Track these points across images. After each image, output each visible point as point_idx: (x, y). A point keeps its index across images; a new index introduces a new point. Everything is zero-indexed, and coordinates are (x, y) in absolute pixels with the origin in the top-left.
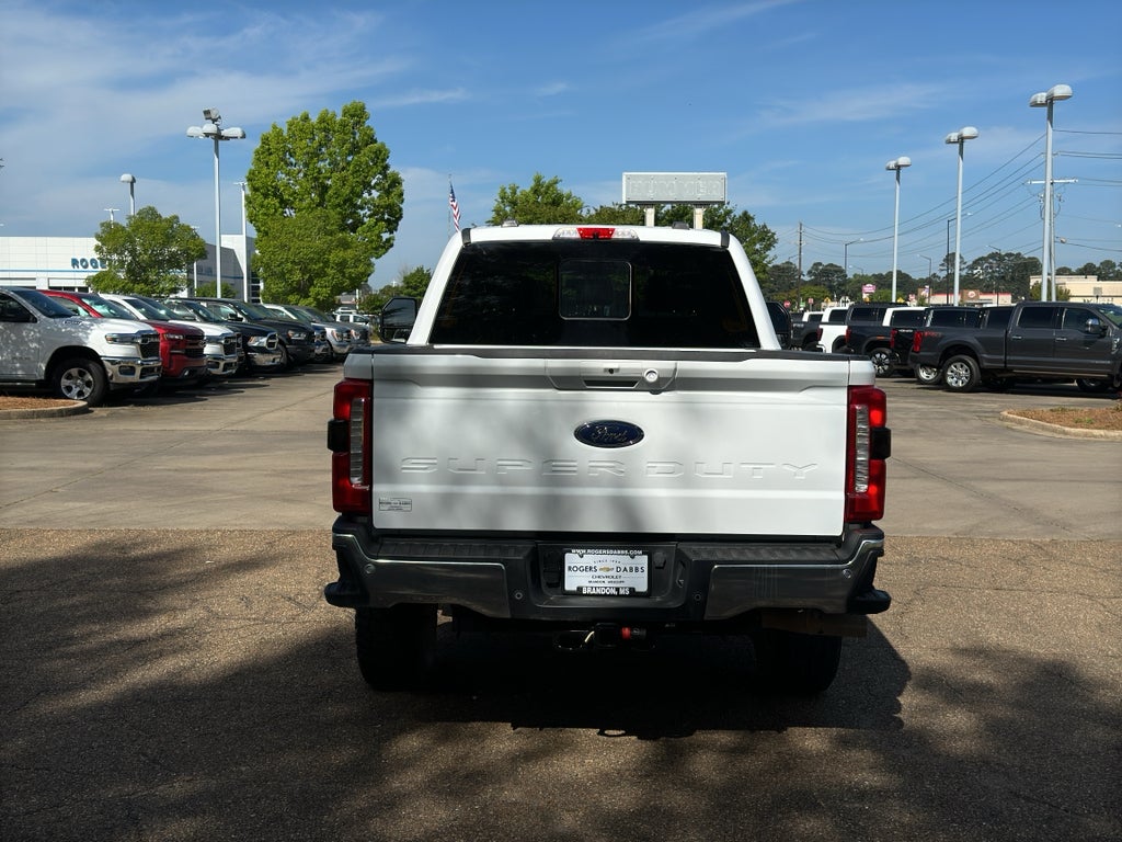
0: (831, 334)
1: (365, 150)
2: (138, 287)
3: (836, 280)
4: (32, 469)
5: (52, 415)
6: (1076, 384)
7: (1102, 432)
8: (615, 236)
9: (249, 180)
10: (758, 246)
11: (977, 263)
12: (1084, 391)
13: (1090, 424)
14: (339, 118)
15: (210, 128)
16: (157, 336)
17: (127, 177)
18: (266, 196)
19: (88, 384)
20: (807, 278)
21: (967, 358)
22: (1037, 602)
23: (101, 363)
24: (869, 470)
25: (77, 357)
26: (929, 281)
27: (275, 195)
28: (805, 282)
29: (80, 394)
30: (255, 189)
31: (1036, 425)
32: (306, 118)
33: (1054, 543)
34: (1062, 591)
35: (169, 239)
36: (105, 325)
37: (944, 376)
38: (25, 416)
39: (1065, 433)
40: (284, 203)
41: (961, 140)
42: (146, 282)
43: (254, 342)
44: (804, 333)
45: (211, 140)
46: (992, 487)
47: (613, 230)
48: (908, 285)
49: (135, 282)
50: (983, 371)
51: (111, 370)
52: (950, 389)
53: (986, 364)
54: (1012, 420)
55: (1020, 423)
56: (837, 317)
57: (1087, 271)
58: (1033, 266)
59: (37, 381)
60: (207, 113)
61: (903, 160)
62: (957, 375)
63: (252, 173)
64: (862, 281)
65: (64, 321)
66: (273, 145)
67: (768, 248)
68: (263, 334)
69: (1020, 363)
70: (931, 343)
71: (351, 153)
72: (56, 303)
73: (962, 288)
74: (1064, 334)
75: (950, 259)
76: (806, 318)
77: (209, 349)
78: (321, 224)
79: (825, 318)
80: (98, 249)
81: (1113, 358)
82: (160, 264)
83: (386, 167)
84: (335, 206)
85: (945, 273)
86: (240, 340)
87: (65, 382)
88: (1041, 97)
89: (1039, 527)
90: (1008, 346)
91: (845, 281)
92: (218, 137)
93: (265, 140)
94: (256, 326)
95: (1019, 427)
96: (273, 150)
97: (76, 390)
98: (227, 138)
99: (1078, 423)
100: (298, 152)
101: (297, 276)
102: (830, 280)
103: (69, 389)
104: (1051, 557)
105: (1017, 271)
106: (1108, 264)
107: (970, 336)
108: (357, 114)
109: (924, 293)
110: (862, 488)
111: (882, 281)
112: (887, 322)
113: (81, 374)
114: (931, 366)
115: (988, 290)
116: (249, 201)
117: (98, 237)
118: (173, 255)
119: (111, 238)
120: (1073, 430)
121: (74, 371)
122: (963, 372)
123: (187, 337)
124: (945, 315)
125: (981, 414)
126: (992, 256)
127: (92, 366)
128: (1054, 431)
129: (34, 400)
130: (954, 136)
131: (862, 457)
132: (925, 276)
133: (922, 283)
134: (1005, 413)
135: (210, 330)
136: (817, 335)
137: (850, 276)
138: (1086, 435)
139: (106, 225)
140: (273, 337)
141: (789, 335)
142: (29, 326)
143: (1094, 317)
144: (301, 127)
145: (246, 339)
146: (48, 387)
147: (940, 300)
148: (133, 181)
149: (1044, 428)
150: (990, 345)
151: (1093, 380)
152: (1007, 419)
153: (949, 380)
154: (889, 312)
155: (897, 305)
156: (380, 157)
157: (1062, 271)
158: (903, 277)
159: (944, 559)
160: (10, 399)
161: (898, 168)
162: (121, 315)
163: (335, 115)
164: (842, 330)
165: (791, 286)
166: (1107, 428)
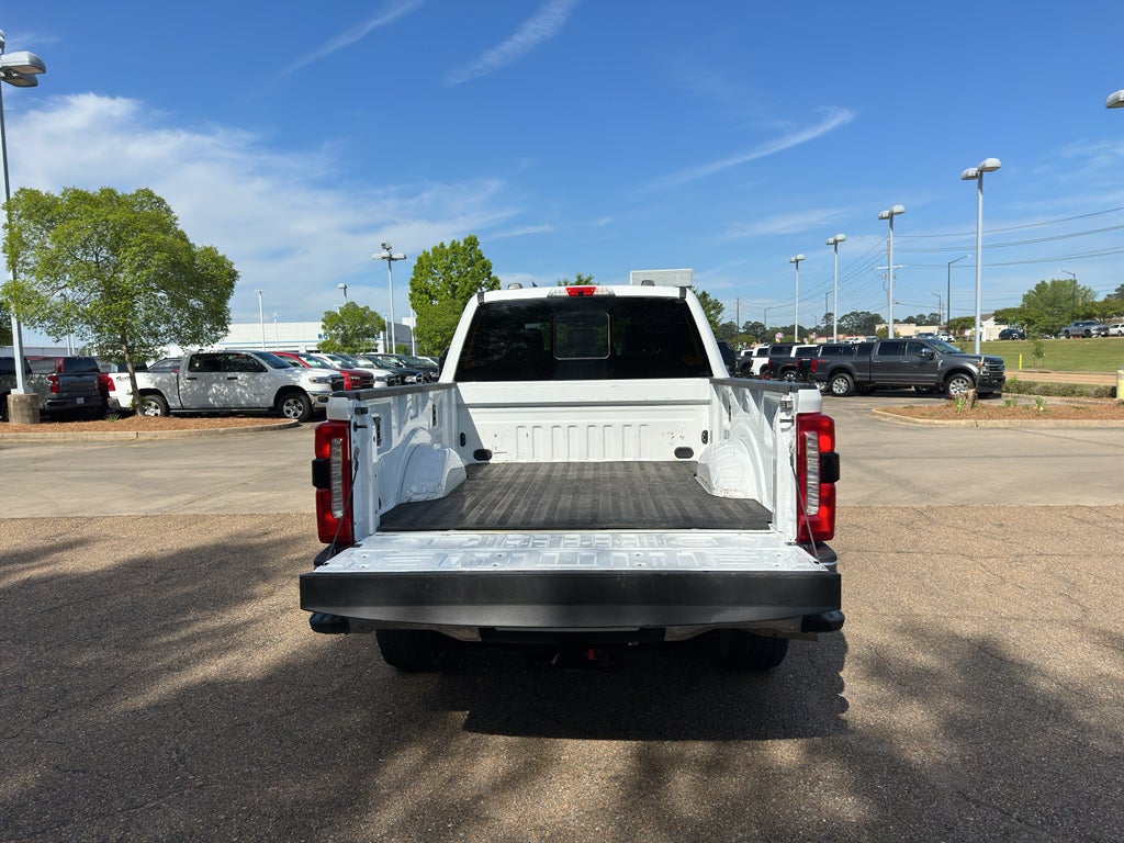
0: (758, 363)
1: (477, 264)
2: (347, 349)
3: (759, 331)
4: (242, 467)
5: (275, 429)
6: (913, 389)
7: (941, 421)
8: (595, 293)
9: (411, 284)
10: (712, 312)
11: (843, 318)
12: (919, 394)
13: (931, 416)
14: (461, 245)
15: (386, 254)
16: (342, 378)
17: (342, 285)
18: (421, 293)
19: (300, 409)
20: (742, 331)
21: (845, 375)
22: (932, 565)
23: (307, 396)
24: (820, 494)
25: (291, 392)
26: (815, 330)
27: (426, 293)
28: (741, 333)
29: (295, 414)
30: (415, 290)
31: (896, 418)
32: (442, 246)
33: (930, 509)
34: (947, 553)
35: (363, 320)
36: (310, 372)
37: (831, 386)
38: (257, 430)
39: (916, 423)
40: (432, 297)
41: (836, 242)
42: (351, 346)
43: (408, 379)
44: (742, 363)
45: (386, 261)
46: (877, 464)
47: (594, 288)
48: (803, 333)
49: (346, 346)
50: (855, 383)
51: (314, 400)
52: (835, 395)
53: (858, 379)
54: (879, 415)
55: (885, 416)
56: (762, 353)
57: (909, 321)
58: (876, 319)
59: (269, 408)
60: (383, 245)
61: (799, 257)
62: (840, 386)
63: (413, 280)
64: (775, 331)
65: (283, 371)
66: (425, 263)
67: (718, 313)
68: (414, 374)
69: (879, 377)
70: (823, 366)
71: (469, 266)
72: (280, 361)
73: (838, 333)
74: (906, 358)
75: (828, 316)
76: (743, 354)
77: (377, 385)
78: (450, 307)
79: (755, 354)
80: (323, 327)
81: (938, 373)
82: (358, 335)
83: (490, 273)
84: (461, 299)
85: (825, 325)
86: (399, 379)
87: (285, 408)
88: (886, 213)
89: (916, 495)
90: (872, 367)
91: (765, 332)
92: (390, 259)
93: (420, 260)
94: (410, 370)
95: (883, 419)
96: (424, 265)
97: (292, 413)
98: (396, 260)
99: (923, 415)
100: (439, 267)
101: (439, 340)
102: (756, 332)
103: (289, 412)
104: (932, 522)
105: (868, 322)
106: (922, 316)
107: (847, 362)
108: (472, 243)
109: (812, 337)
110: (812, 510)
111: (788, 331)
112: (793, 355)
113: (296, 403)
114: (823, 381)
115: (850, 333)
116: (412, 297)
117: (323, 320)
118: (368, 329)
119: (331, 320)
120: (921, 421)
121: (291, 401)
122: (843, 384)
123: (362, 378)
124: (830, 350)
125: (857, 411)
126: (853, 314)
127: (303, 398)
128: (908, 421)
129: (265, 420)
130: (831, 240)
131: (813, 480)
132: (813, 327)
133: (811, 331)
134: (874, 410)
135: (377, 373)
136: (750, 364)
137: (768, 329)
138: (929, 424)
139: (328, 313)
140: (420, 376)
141: (734, 366)
142: (263, 374)
143: (926, 347)
144: (440, 251)
145: (403, 378)
146: (275, 411)
147: (823, 340)
148: (345, 288)
149: (901, 420)
150: (860, 367)
151: (925, 386)
152: (874, 414)
153: (834, 389)
154: (795, 349)
155: (798, 344)
156: (486, 267)
157: (896, 321)
158: (800, 328)
159: (854, 526)
160: (251, 419)
161: (797, 261)
162: (324, 366)
163: (459, 243)
164: (765, 361)
165: (733, 336)
166: (943, 418)
